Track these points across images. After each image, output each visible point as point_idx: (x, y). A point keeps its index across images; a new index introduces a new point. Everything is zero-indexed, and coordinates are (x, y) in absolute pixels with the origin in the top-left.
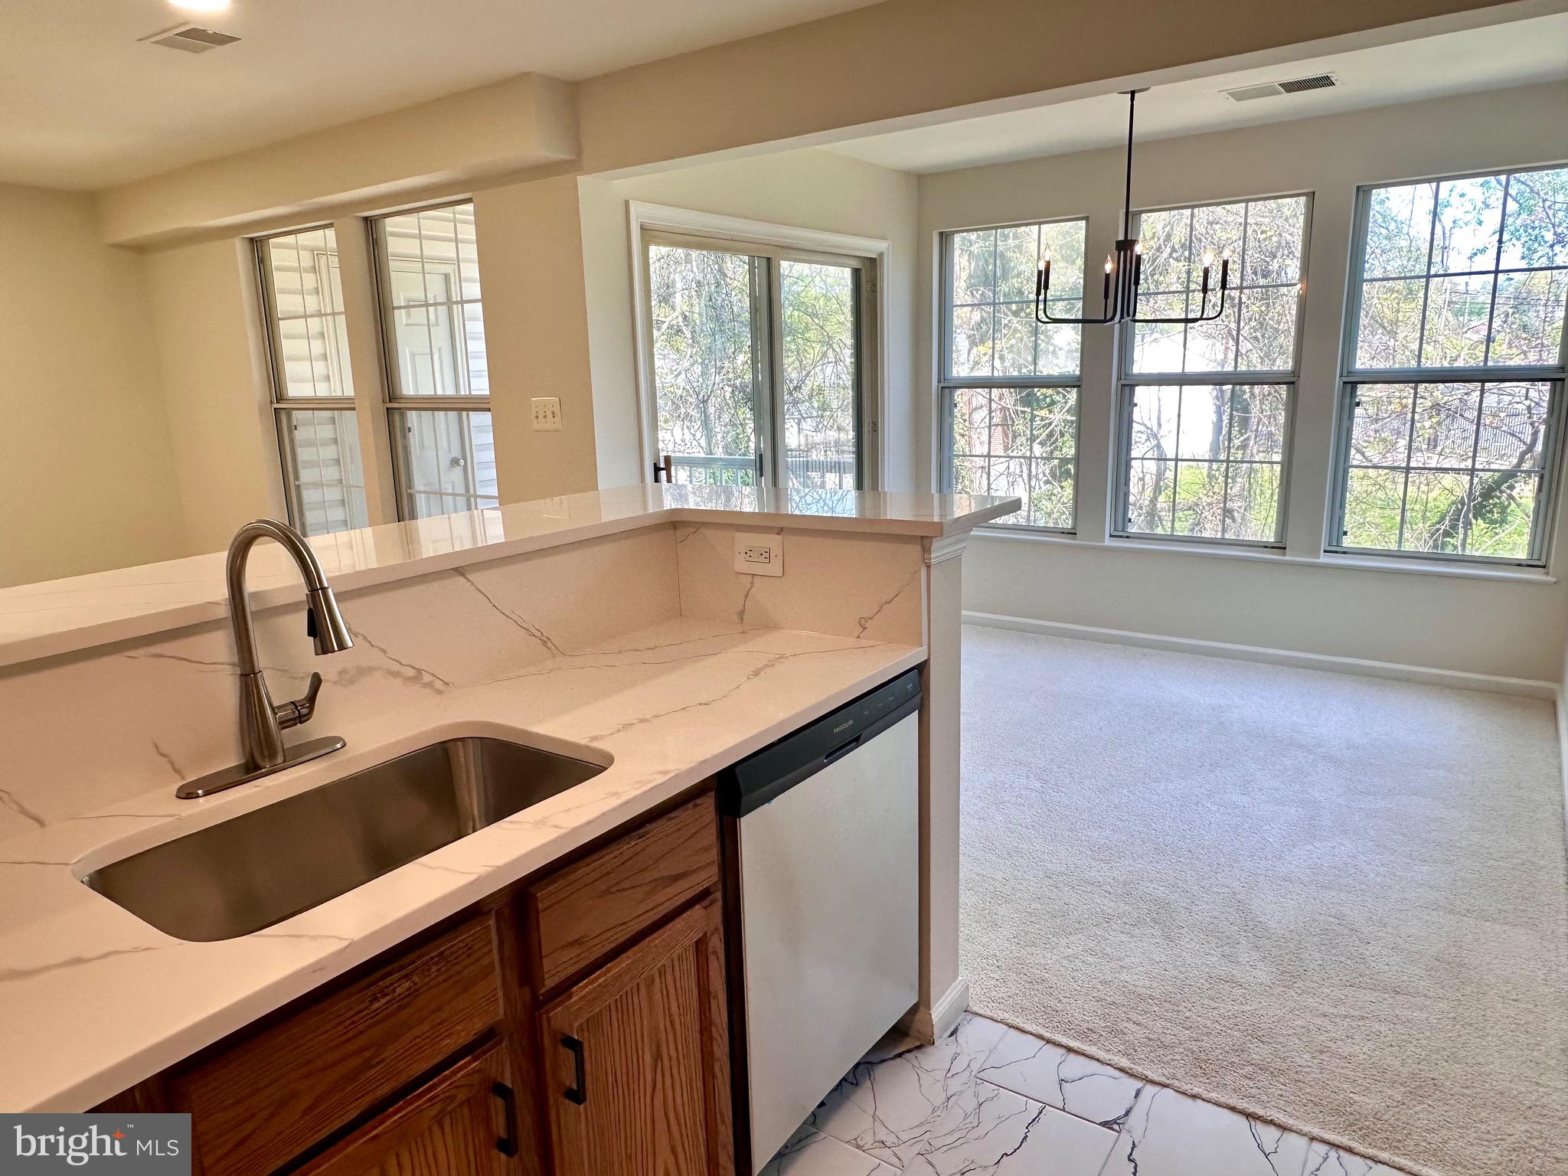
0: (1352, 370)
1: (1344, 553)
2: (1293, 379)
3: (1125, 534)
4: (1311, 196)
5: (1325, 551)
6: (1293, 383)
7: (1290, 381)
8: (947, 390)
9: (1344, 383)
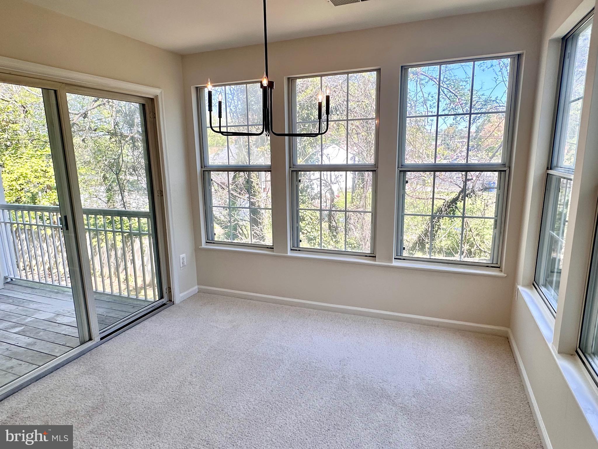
0: (403, 164)
1: (404, 259)
2: (375, 169)
3: (298, 249)
4: (378, 71)
5: (395, 259)
6: (375, 171)
7: (373, 169)
8: (207, 172)
9: (400, 171)
